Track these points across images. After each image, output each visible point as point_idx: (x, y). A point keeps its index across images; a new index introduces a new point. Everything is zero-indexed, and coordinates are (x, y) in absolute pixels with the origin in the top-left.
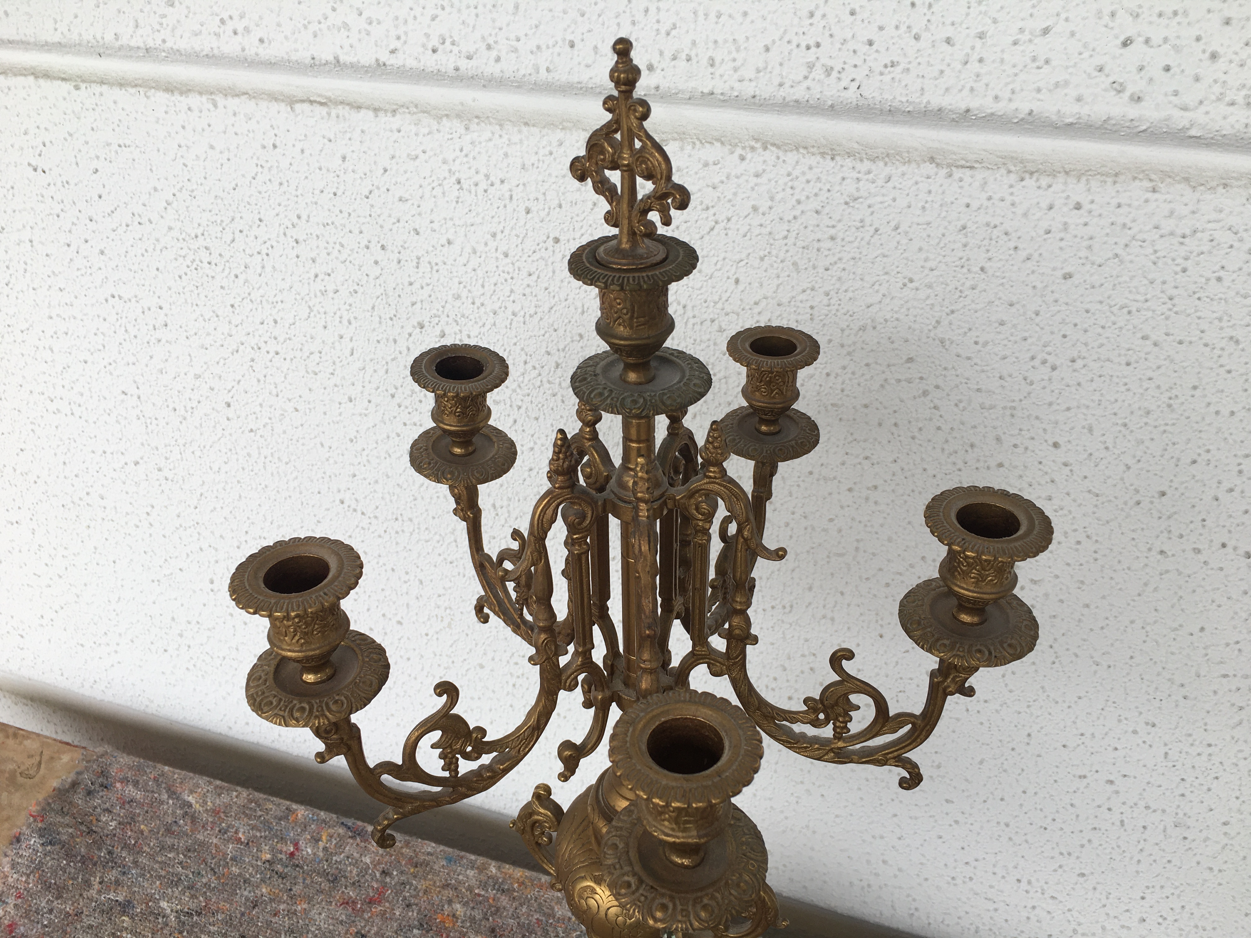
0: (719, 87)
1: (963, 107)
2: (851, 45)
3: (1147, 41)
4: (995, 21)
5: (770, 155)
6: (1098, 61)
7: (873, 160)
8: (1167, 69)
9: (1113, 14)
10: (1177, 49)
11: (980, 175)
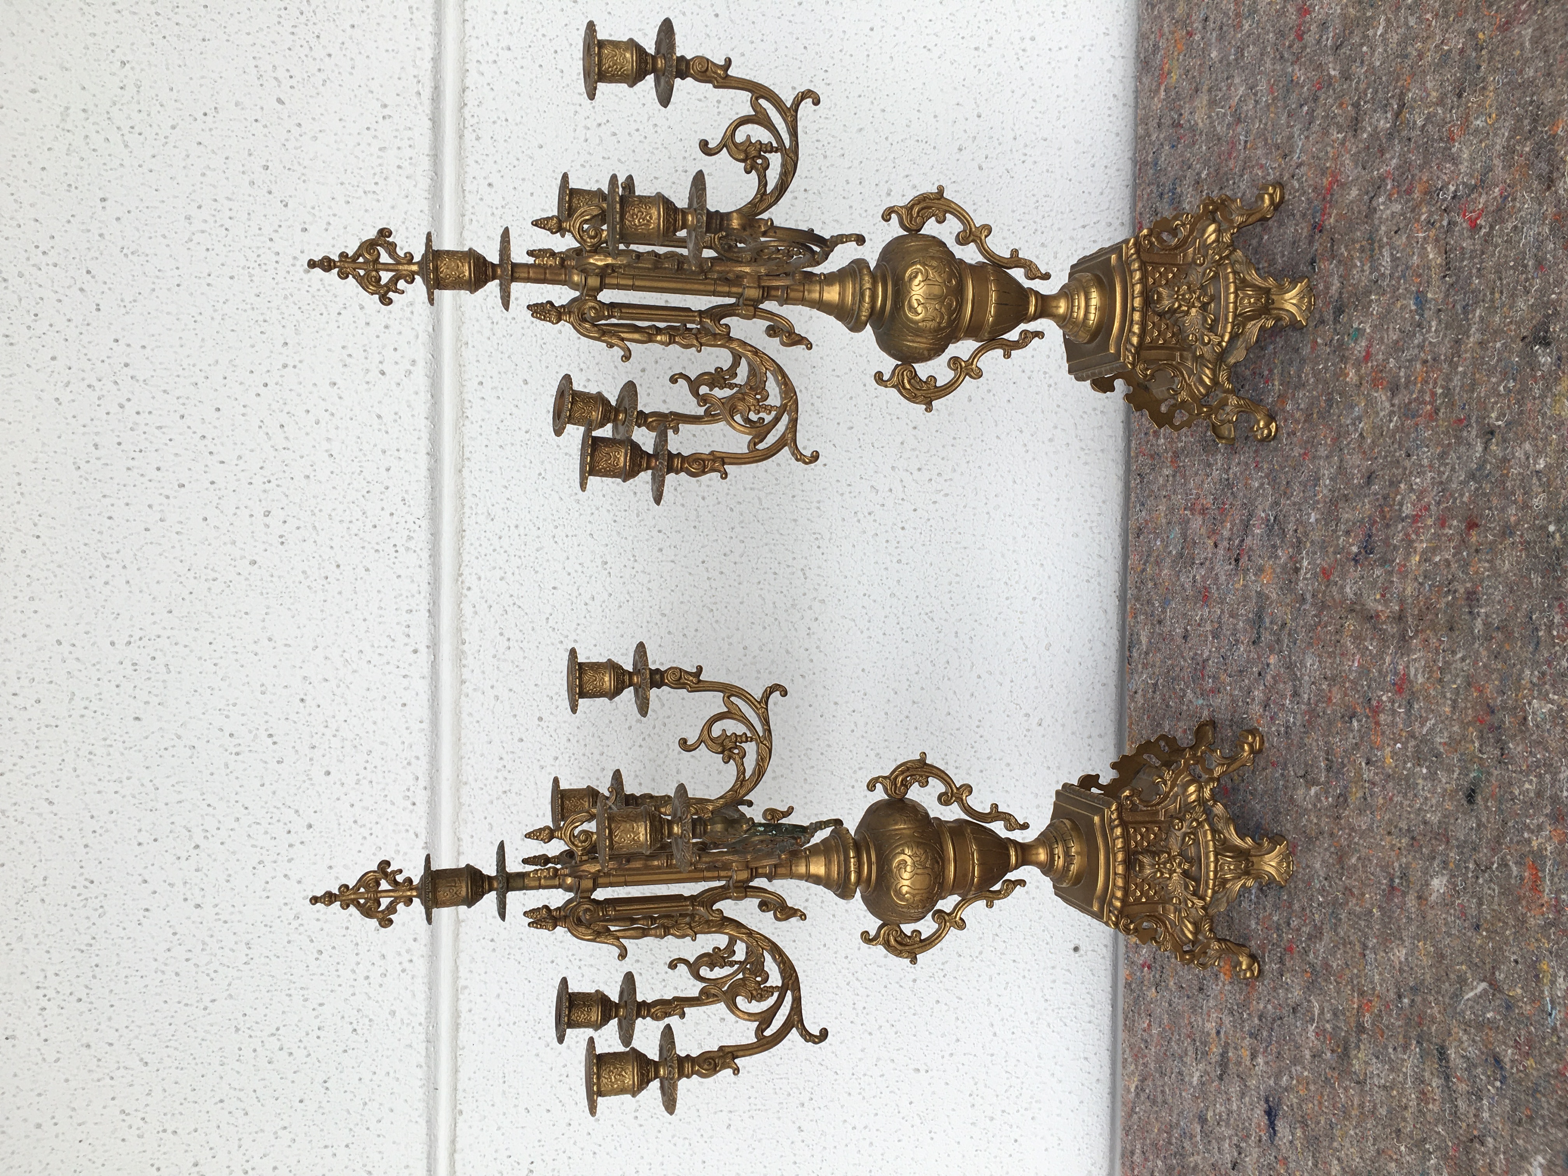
0: (424, 607)
1: (426, 456)
2: (394, 526)
3: (381, 362)
4: (375, 445)
5: (466, 571)
6: (394, 386)
7: (463, 506)
8: (395, 349)
9: (368, 383)
10: (384, 347)
11: (467, 442)
